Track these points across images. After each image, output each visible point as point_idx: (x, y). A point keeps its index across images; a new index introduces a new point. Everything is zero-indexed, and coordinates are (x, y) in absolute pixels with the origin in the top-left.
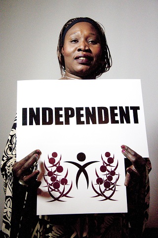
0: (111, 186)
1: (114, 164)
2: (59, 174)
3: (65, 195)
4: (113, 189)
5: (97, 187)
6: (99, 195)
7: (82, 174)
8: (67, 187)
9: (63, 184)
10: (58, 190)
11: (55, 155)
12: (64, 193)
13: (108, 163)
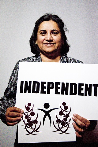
0: (66, 125)
1: (68, 110)
2: (32, 117)
3: (36, 131)
4: (67, 126)
5: (57, 125)
6: (58, 130)
7: (47, 117)
8: (37, 126)
9: (35, 124)
10: (32, 127)
11: (29, 104)
12: (35, 130)
13: (64, 110)
